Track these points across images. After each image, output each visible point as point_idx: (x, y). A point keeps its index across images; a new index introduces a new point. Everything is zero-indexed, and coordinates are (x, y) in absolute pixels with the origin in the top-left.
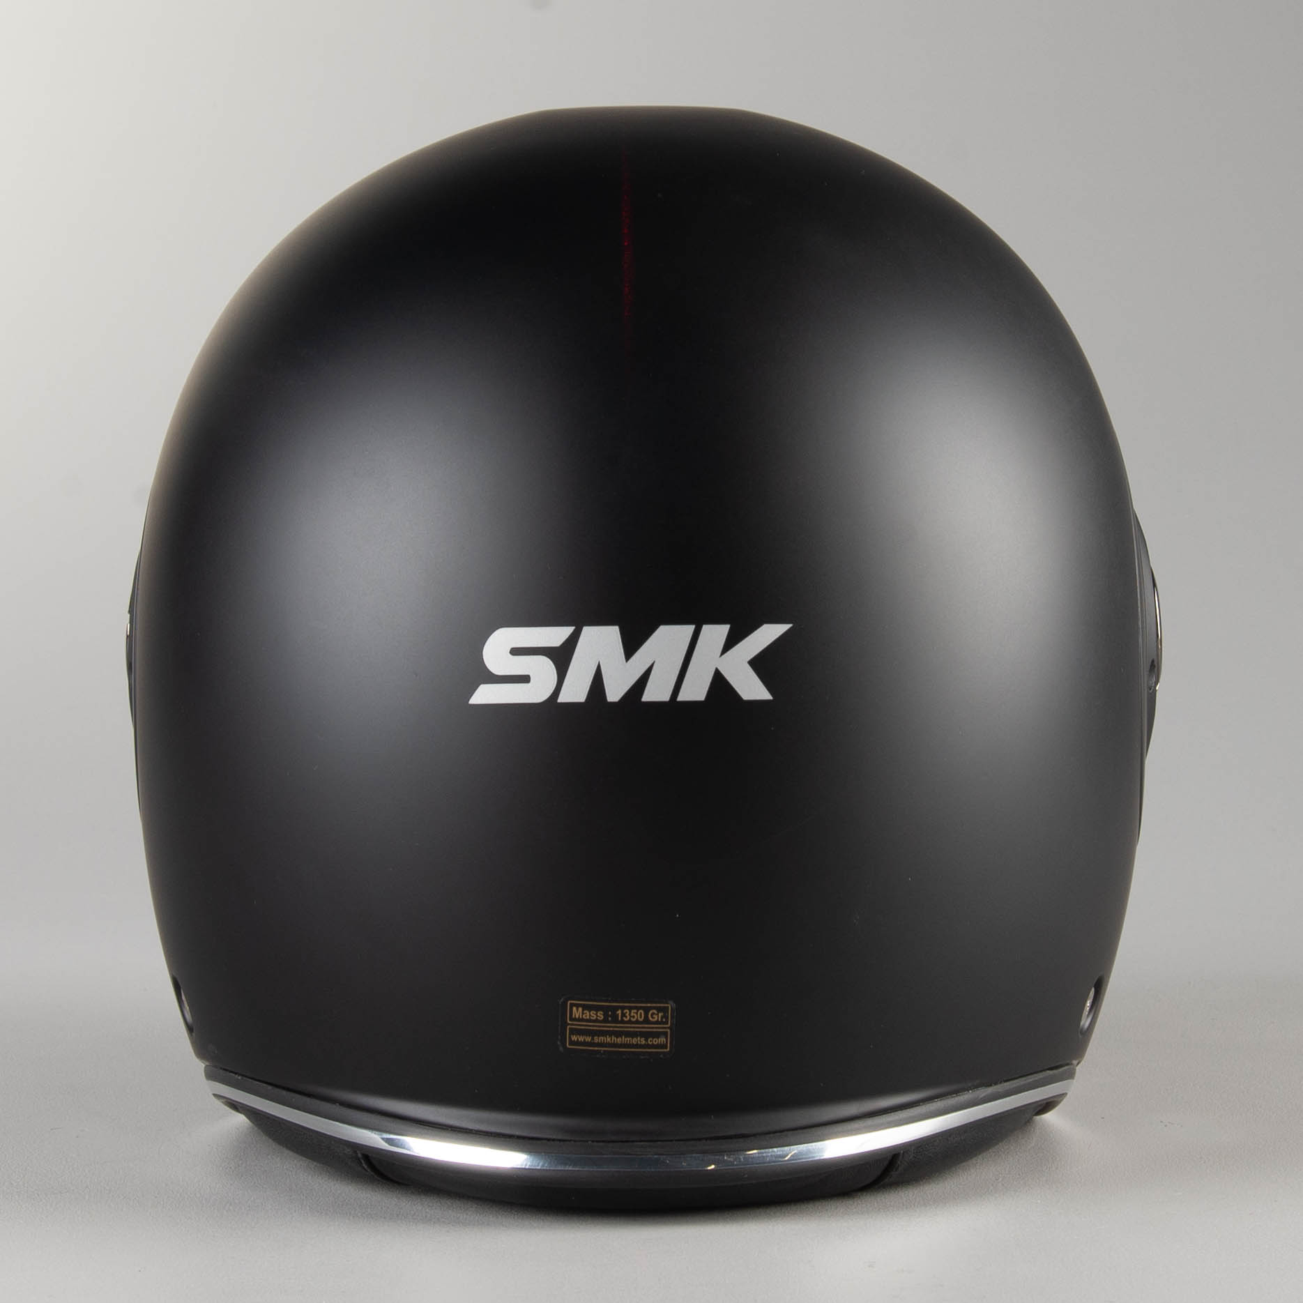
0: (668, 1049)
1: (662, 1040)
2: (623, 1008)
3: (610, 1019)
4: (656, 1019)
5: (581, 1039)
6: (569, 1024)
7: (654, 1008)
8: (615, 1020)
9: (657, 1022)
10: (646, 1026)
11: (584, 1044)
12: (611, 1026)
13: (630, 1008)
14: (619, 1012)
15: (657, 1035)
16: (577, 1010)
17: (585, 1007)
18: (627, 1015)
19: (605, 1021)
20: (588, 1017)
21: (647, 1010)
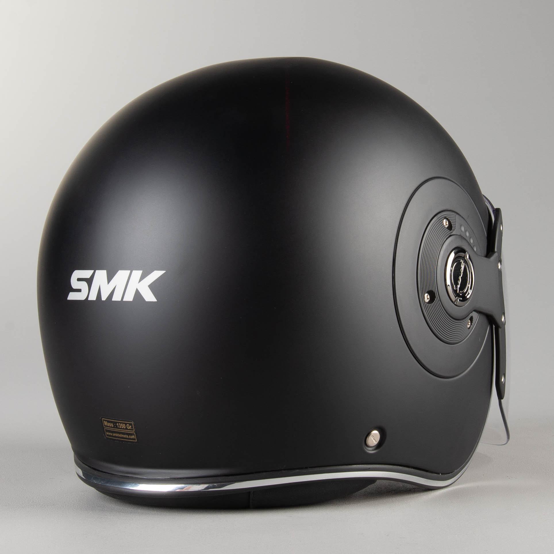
0: (136, 441)
1: (133, 437)
2: (119, 423)
3: (115, 427)
4: (129, 428)
5: (109, 434)
6: (105, 428)
7: (128, 424)
8: (117, 427)
9: (130, 429)
10: (127, 430)
11: (110, 436)
12: (116, 430)
13: (121, 423)
14: (117, 424)
15: (131, 435)
16: (105, 422)
17: (108, 422)
18: (120, 425)
19: (114, 427)
20: (109, 425)
21: (126, 424)
